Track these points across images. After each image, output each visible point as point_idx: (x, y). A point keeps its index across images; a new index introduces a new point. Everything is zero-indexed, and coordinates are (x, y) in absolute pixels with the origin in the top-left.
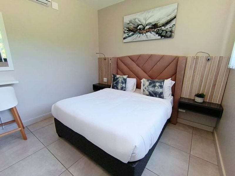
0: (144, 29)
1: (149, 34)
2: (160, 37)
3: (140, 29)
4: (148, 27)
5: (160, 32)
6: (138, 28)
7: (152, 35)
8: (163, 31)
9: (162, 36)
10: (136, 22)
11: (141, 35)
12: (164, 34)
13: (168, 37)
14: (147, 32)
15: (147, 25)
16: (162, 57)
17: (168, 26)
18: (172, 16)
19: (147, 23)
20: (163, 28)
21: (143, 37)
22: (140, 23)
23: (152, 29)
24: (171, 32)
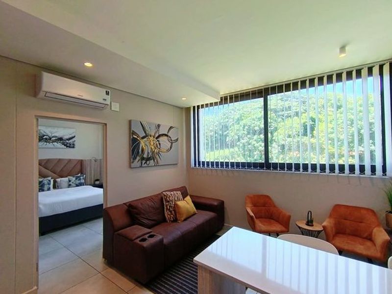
0: (50, 139)
1: (55, 143)
2: (65, 147)
3: (46, 139)
4: (54, 139)
5: (66, 144)
6: (44, 138)
7: (59, 145)
8: (67, 143)
9: (67, 147)
10: (41, 133)
11: (48, 143)
12: (68, 145)
13: (71, 147)
14: (53, 142)
15: (53, 137)
16: (70, 161)
17: (71, 141)
18: (73, 135)
19: (53, 135)
20: (67, 141)
21: (50, 145)
22: (45, 134)
23: (58, 140)
24: (73, 144)
